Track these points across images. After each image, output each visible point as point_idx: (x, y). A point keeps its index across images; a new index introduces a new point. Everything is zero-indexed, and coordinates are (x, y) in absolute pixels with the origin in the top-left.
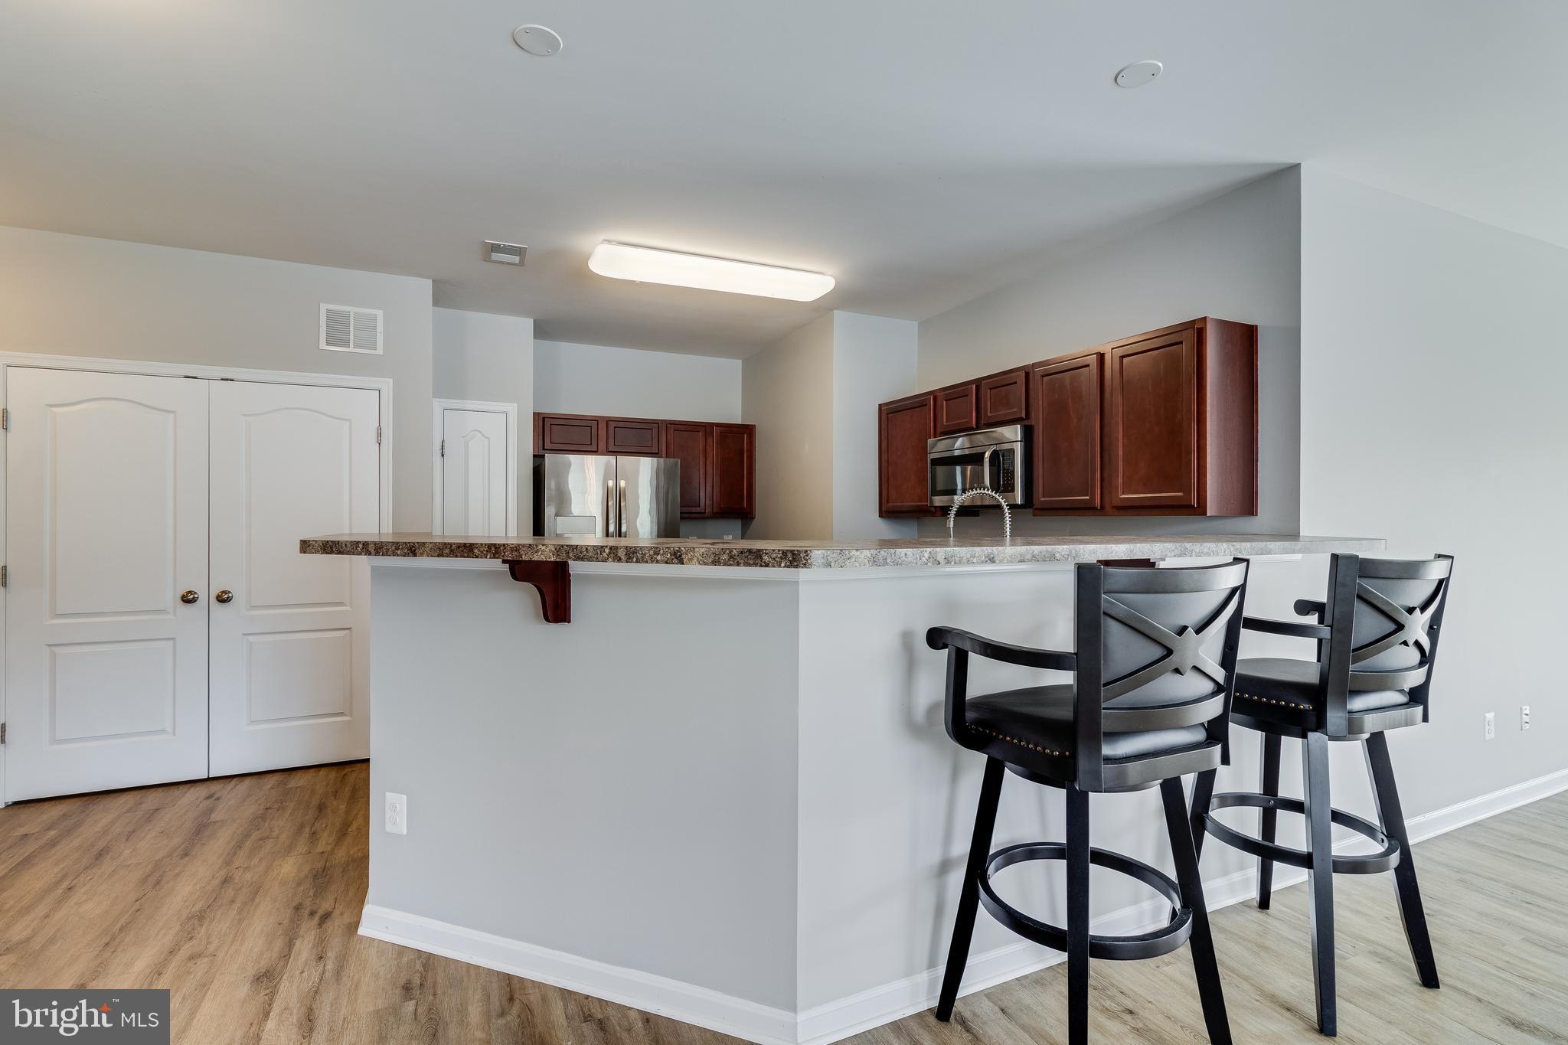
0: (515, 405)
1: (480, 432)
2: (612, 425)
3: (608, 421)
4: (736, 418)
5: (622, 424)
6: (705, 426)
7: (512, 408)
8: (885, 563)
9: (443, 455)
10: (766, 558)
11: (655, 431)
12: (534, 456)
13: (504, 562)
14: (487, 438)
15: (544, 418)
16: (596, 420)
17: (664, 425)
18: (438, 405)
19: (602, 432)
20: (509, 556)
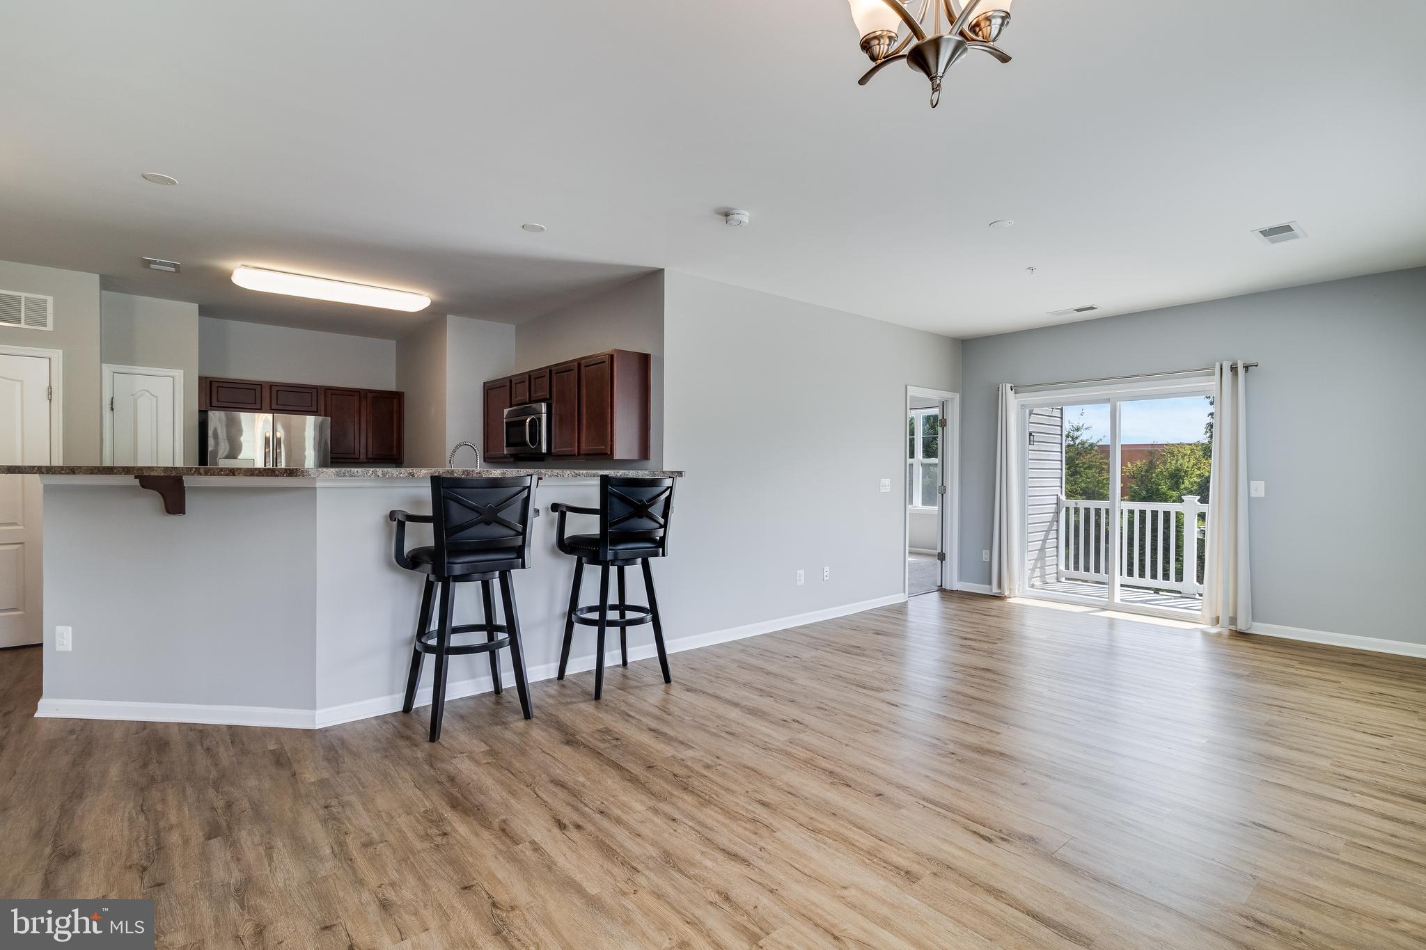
0: (182, 371)
1: (148, 392)
2: (274, 389)
3: (272, 385)
4: (392, 387)
5: (283, 389)
6: (359, 392)
7: (179, 374)
8: (344, 475)
9: (112, 409)
10: (277, 472)
11: (314, 394)
12: (200, 411)
13: (136, 477)
14: (155, 396)
15: (211, 382)
16: (260, 385)
17: (323, 392)
18: (107, 369)
19: (266, 394)
20: (139, 473)
